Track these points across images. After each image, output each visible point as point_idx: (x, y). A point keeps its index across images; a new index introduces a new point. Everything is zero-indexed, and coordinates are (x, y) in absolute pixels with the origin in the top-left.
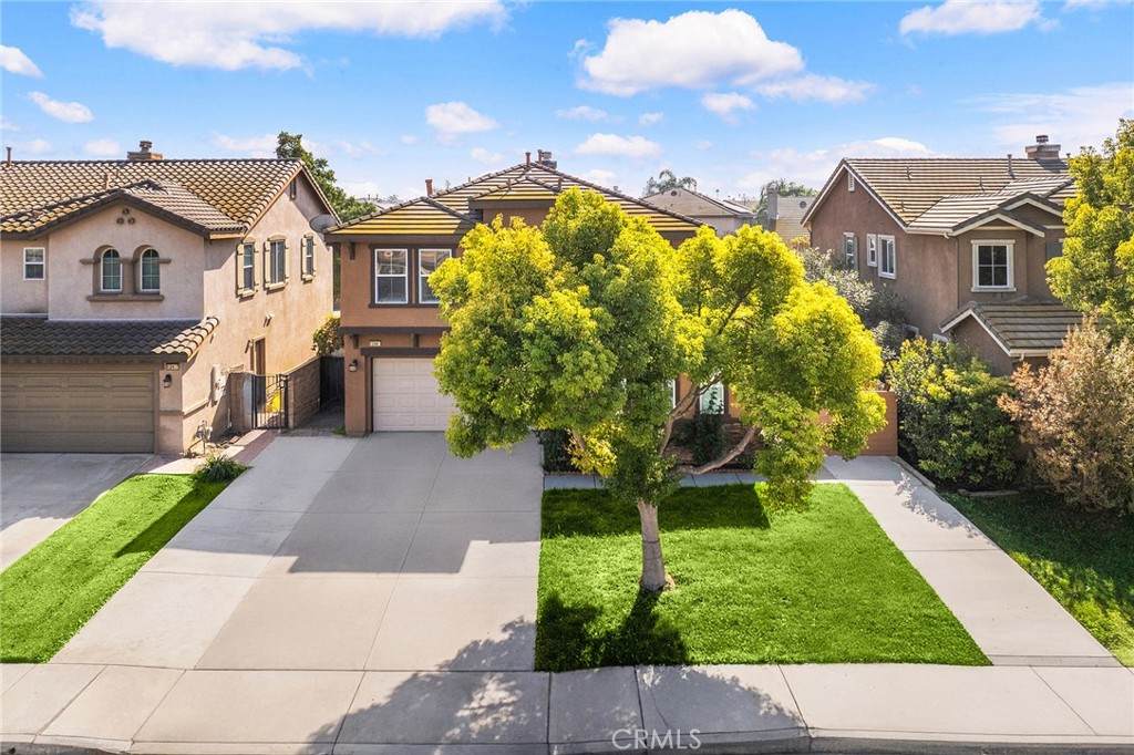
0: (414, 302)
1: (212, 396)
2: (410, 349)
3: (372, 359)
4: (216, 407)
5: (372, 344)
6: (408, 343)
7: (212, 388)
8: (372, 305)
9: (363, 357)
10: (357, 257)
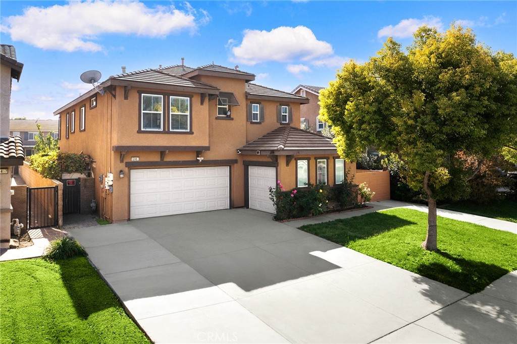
0: (167, 130)
2: (157, 162)
3: (130, 171)
5: (133, 159)
6: (156, 158)
8: (140, 131)
9: (127, 168)
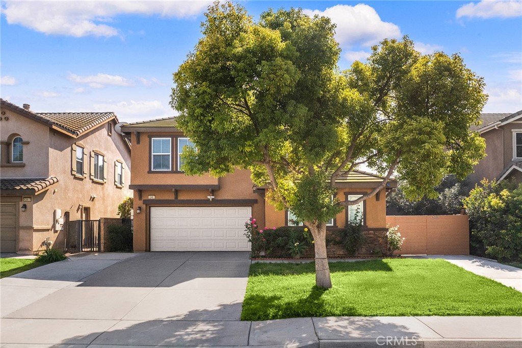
0: (175, 170)
1: (54, 226)
3: (150, 207)
4: (57, 234)
5: (150, 197)
6: (170, 197)
7: (54, 221)
8: (150, 172)
9: (145, 205)
10: (141, 143)
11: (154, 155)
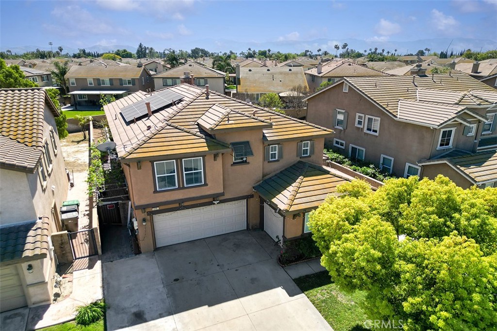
0: (181, 186)
5: (154, 209)
6: (174, 205)
8: (156, 192)
9: (149, 216)
11: (158, 177)
